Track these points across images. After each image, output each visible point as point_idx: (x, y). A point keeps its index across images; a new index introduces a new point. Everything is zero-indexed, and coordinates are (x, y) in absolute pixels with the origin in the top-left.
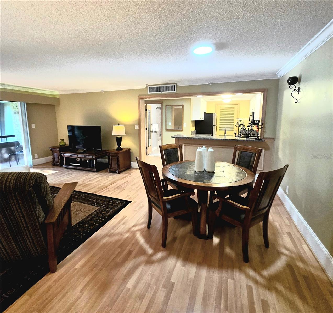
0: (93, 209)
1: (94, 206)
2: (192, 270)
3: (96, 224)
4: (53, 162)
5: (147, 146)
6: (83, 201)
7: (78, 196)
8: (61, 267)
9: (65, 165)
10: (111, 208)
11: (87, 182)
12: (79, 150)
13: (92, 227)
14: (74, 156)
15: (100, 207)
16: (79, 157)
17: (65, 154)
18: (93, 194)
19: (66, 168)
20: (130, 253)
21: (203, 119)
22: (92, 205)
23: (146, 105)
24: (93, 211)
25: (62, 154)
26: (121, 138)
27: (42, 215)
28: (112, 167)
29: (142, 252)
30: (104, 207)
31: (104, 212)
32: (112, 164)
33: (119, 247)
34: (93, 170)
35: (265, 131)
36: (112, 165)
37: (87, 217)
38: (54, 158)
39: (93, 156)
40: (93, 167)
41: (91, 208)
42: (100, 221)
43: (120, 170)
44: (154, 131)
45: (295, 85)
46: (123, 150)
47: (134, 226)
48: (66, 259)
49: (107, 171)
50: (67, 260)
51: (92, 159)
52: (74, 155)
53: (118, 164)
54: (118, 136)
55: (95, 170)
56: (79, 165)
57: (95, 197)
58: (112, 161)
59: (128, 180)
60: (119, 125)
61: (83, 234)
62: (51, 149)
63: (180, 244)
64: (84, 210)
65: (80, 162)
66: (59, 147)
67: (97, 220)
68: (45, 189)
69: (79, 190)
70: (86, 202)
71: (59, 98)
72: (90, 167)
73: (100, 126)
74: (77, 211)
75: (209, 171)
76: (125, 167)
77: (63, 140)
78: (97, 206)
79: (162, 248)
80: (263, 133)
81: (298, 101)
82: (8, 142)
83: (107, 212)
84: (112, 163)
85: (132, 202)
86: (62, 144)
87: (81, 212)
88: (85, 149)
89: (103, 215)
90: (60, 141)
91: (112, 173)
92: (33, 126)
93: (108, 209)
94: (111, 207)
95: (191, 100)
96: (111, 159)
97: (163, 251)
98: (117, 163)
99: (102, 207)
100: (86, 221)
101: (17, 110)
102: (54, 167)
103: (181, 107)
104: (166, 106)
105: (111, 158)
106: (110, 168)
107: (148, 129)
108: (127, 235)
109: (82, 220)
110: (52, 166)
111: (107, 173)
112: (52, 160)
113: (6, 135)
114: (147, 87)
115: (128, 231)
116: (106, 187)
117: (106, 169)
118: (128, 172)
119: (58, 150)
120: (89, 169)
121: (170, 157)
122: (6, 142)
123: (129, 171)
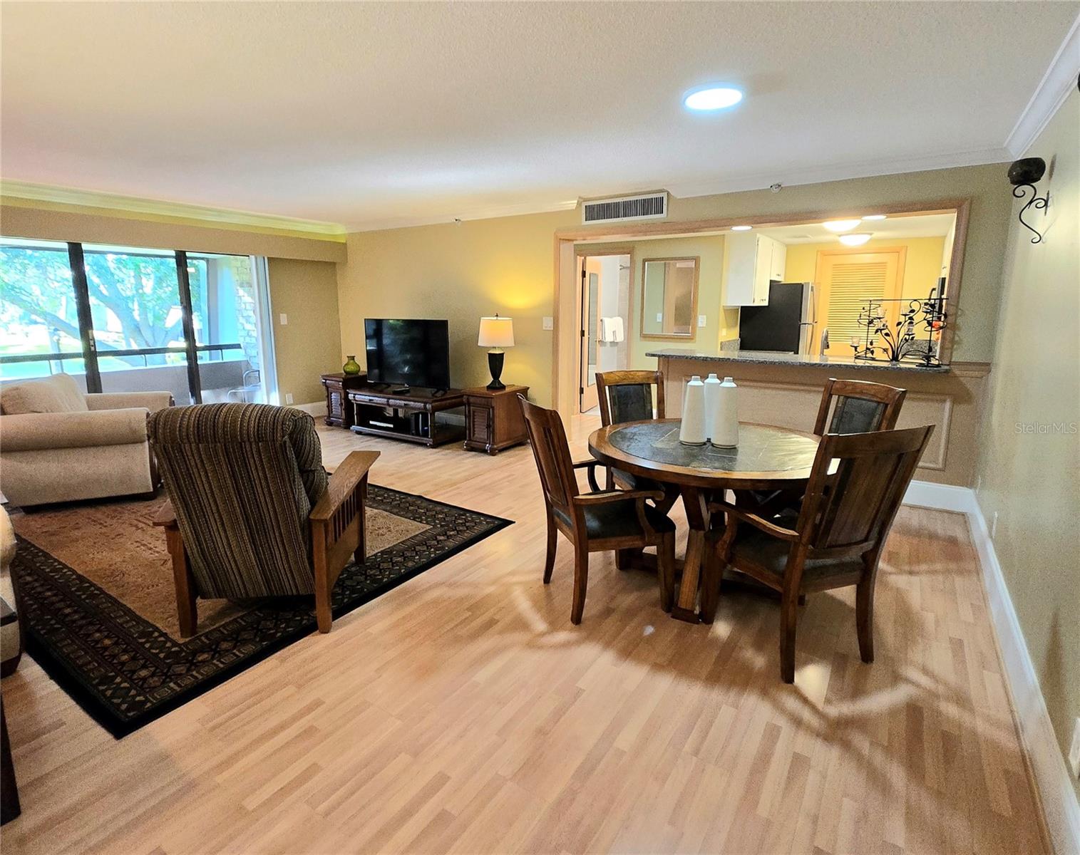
0: (415, 528)
1: (420, 522)
2: (635, 674)
3: (420, 559)
4: (329, 417)
5: (584, 386)
6: (395, 510)
7: (385, 498)
8: (340, 626)
9: (357, 425)
10: (460, 531)
11: (408, 470)
12: (392, 385)
13: (410, 564)
14: (378, 402)
15: (435, 526)
16: (391, 403)
17: (356, 396)
18: (420, 497)
19: (359, 433)
20: (491, 623)
21: (766, 303)
22: (414, 519)
23: (585, 258)
24: (417, 533)
25: (351, 396)
26: (502, 354)
27: (305, 504)
28: (474, 435)
29: (520, 624)
30: (442, 526)
31: (442, 538)
32: (474, 428)
33: (468, 609)
34: (424, 442)
35: (957, 338)
36: (474, 431)
37: (402, 543)
38: (330, 406)
39: (425, 403)
40: (425, 434)
41: (412, 526)
42: (430, 553)
43: (495, 446)
44: (609, 338)
45: (1033, 184)
46: (507, 390)
47: (513, 573)
48: (352, 614)
49: (461, 448)
50: (352, 616)
51: (424, 411)
52: (379, 400)
53: (490, 427)
54: (494, 348)
55: (429, 441)
56: (392, 426)
57: (424, 505)
58: (474, 418)
59: (513, 473)
60: (499, 318)
61: (390, 574)
62: (325, 382)
63: (618, 623)
64: (397, 528)
65: (394, 419)
66: (343, 376)
67: (424, 551)
68: (312, 445)
69: (388, 485)
70: (402, 513)
71: (345, 245)
72: (418, 434)
73: (447, 321)
74: (379, 528)
75: (719, 443)
76: (510, 439)
77: (353, 358)
78: (427, 523)
79: (570, 624)
80: (948, 345)
81: (1043, 239)
82: (225, 361)
83: (449, 537)
84: (474, 425)
85: (514, 522)
86: (351, 368)
87: (389, 531)
88: (406, 385)
89: (438, 544)
90: (345, 360)
91: (473, 453)
92: (284, 319)
93: (452, 533)
94: (461, 528)
95: (724, 240)
96: (472, 412)
97: (571, 630)
98: (488, 426)
99: (439, 526)
100: (397, 551)
101: (246, 278)
102: (328, 430)
103: (692, 264)
104: (644, 261)
105: (474, 412)
106: (470, 440)
107: (586, 333)
108: (491, 589)
109: (389, 548)
110: (327, 426)
111: (462, 452)
112: (325, 412)
113: (221, 343)
114: (579, 204)
115: (494, 582)
116: (455, 484)
117: (459, 443)
118: (517, 452)
119: (341, 383)
120: (417, 438)
121: (627, 407)
122: (221, 361)
123: (521, 452)
